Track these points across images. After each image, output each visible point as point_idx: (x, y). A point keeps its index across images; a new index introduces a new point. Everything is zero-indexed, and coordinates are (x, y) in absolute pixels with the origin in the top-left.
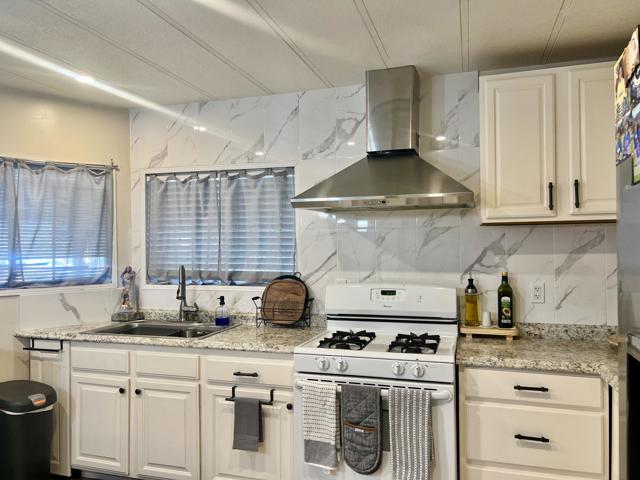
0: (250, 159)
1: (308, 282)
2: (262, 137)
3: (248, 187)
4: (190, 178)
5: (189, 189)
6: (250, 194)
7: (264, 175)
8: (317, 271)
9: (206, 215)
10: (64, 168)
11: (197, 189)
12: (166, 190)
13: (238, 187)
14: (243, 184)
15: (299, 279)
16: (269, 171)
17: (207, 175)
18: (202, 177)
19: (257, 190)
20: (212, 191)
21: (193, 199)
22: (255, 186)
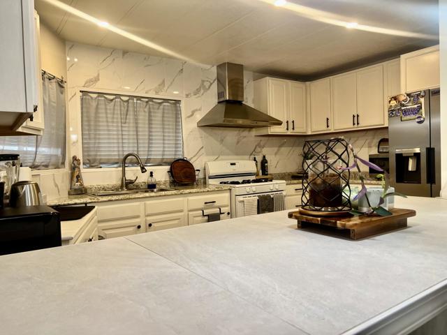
1: (191, 161)
5: (114, 105)
8: (194, 157)
13: (150, 108)
15: (186, 161)
16: (167, 100)
17: (127, 98)
18: (124, 98)
20: (131, 109)
22: (158, 109)
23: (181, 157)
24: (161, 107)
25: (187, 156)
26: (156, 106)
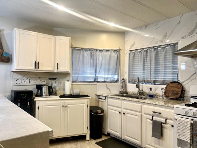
0: (161, 42)
1: (183, 84)
2: (166, 34)
3: (161, 51)
4: (142, 50)
5: (141, 54)
6: (161, 54)
7: (167, 47)
8: (187, 80)
9: (146, 62)
10: (108, 50)
11: (144, 54)
12: (134, 55)
13: (157, 52)
14: (159, 51)
15: (179, 83)
16: (168, 45)
17: (147, 49)
18: (145, 50)
19: (164, 52)
20: (149, 54)
21: (142, 57)
22: (163, 51)
23: (176, 80)
24: (165, 50)
25: (181, 80)
26: (162, 50)
